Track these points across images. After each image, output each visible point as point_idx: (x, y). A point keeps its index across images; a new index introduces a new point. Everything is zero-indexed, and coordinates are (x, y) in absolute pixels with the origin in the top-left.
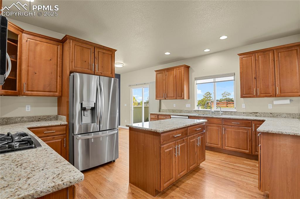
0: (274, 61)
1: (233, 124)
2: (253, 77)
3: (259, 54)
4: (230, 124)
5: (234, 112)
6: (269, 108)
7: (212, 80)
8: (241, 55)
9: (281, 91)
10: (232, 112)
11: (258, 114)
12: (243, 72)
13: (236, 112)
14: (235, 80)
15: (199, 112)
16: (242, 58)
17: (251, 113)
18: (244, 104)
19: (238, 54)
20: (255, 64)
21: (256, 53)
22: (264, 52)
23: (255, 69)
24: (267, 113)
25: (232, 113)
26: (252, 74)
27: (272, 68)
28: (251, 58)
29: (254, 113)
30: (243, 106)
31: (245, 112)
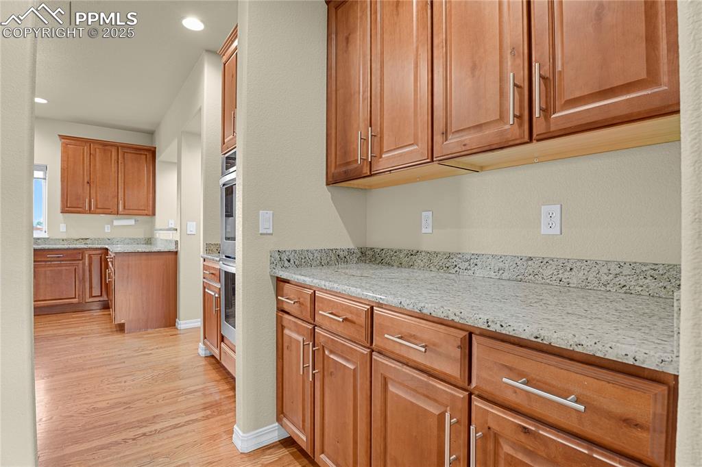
0: (118, 162)
1: (49, 259)
2: (86, 181)
3: (96, 146)
4: (43, 259)
5: (44, 238)
6: (106, 231)
8: (63, 138)
9: (124, 207)
11: (88, 242)
12: (67, 168)
13: (48, 238)
14: (45, 179)
16: (67, 144)
17: (77, 240)
18: (63, 225)
19: (59, 135)
20: (88, 160)
21: (93, 143)
22: (105, 144)
23: (88, 168)
24: (103, 239)
26: (84, 175)
27: (115, 172)
28: (83, 149)
29: (82, 239)
30: (63, 228)
31: (65, 237)
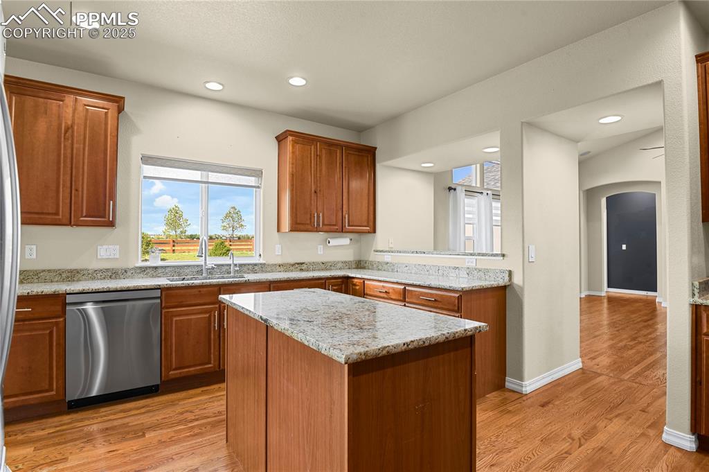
3: (322, 145)
6: (319, 253)
7: (196, 175)
10: (256, 265)
11: (304, 267)
13: (264, 264)
15: (160, 271)
17: (293, 265)
25: (256, 268)
26: (311, 182)
29: (298, 264)
30: (278, 250)
